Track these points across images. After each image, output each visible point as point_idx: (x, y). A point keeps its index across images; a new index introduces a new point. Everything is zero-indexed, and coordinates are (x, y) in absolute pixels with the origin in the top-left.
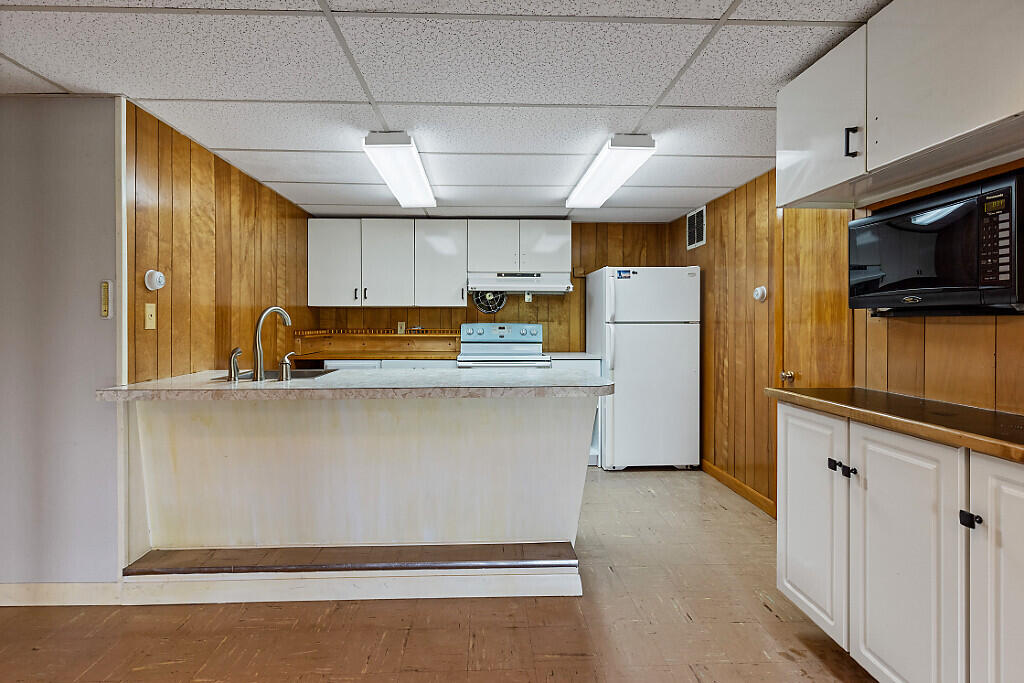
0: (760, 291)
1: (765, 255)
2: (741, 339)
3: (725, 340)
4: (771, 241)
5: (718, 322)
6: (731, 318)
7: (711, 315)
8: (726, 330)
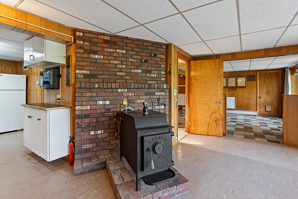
0: (38, 83)
1: (39, 74)
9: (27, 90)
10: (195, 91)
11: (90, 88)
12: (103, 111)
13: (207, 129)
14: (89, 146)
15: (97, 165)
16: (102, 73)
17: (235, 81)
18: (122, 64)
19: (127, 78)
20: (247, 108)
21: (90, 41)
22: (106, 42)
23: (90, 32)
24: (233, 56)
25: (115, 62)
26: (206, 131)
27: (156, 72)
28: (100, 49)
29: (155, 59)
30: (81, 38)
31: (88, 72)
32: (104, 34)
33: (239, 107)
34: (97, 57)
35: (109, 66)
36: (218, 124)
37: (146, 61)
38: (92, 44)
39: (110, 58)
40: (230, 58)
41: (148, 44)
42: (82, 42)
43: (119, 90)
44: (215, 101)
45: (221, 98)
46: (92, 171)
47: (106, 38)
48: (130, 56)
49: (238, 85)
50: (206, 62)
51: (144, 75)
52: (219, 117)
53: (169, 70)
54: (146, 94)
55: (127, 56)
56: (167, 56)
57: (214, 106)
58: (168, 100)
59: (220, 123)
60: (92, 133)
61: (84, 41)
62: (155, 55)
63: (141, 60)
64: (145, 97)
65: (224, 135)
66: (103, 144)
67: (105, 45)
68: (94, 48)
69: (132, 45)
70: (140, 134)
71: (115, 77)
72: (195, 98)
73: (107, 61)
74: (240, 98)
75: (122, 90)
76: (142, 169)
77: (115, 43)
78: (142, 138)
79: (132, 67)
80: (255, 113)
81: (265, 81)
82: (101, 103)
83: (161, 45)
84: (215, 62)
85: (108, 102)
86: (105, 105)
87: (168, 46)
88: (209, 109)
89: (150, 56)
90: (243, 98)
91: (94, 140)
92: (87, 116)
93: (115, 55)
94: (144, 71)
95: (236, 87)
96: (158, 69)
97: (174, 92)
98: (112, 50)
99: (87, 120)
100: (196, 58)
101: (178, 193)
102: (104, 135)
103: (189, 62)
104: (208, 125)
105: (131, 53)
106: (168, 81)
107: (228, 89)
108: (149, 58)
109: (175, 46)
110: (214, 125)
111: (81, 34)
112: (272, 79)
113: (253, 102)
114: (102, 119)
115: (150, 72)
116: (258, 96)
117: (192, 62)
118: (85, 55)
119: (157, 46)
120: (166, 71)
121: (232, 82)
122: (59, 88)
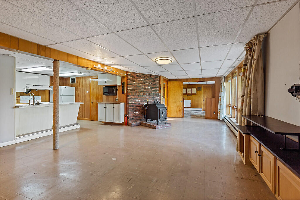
0: (87, 92)
1: (88, 87)
2: (84, 98)
3: (80, 98)
4: (89, 85)
5: (79, 96)
6: (81, 95)
7: (77, 95)
8: (80, 97)
9: (75, 96)
10: (170, 97)
11: (134, 95)
12: (138, 104)
13: (175, 115)
14: (133, 118)
15: (138, 123)
16: (136, 89)
17: (190, 90)
18: (143, 85)
19: (145, 91)
20: (197, 107)
21: (132, 76)
22: (138, 76)
23: (132, 73)
24: (187, 80)
25: (141, 84)
26: (175, 116)
27: (155, 88)
28: (135, 79)
29: (155, 82)
30: (130, 75)
31: (132, 89)
32: (137, 73)
33: (193, 106)
34: (134, 82)
35: (139, 86)
36: (180, 112)
37: (151, 84)
38: (133, 77)
39: (139, 83)
40: (186, 81)
41: (152, 76)
42: (130, 77)
43: (143, 96)
44: (179, 101)
45: (181, 99)
46: (137, 125)
47: (138, 75)
48: (145, 82)
49: (193, 93)
50: (175, 83)
51: (151, 89)
52: (181, 108)
53: (160, 87)
54: (152, 98)
55: (145, 81)
56: (159, 81)
57: (178, 104)
58: (160, 100)
59: (181, 111)
60: (134, 113)
61: (130, 76)
62: (155, 81)
63: (150, 83)
64: (152, 99)
65: (183, 117)
66: (138, 117)
67: (137, 78)
68: (134, 79)
69: (147, 77)
70: (159, 109)
71: (141, 91)
72: (170, 100)
73: (138, 84)
74: (193, 101)
75: (144, 96)
76: (159, 119)
77: (141, 77)
78: (159, 110)
79: (147, 86)
80: (201, 109)
81: (206, 90)
82: (137, 101)
83: (157, 76)
84: (179, 82)
85: (139, 101)
86: (138, 102)
87: (160, 77)
88: (176, 105)
89: (153, 81)
90: (195, 101)
91: (135, 115)
92: (133, 106)
93: (141, 81)
94: (151, 88)
95: (191, 94)
96: (156, 87)
97: (162, 97)
98: (140, 80)
99: (133, 108)
100: (170, 80)
101: (168, 126)
102: (138, 114)
103: (167, 82)
104: (176, 112)
105: (146, 80)
106: (160, 92)
107: (187, 95)
108: (153, 82)
109: (162, 76)
110: (179, 112)
111: (130, 74)
112: (209, 90)
113: (200, 103)
114: (138, 107)
115: (153, 88)
116: (203, 100)
117: (169, 82)
118: (131, 82)
119: (155, 77)
120: (159, 88)
121: (189, 91)
122: (116, 95)
